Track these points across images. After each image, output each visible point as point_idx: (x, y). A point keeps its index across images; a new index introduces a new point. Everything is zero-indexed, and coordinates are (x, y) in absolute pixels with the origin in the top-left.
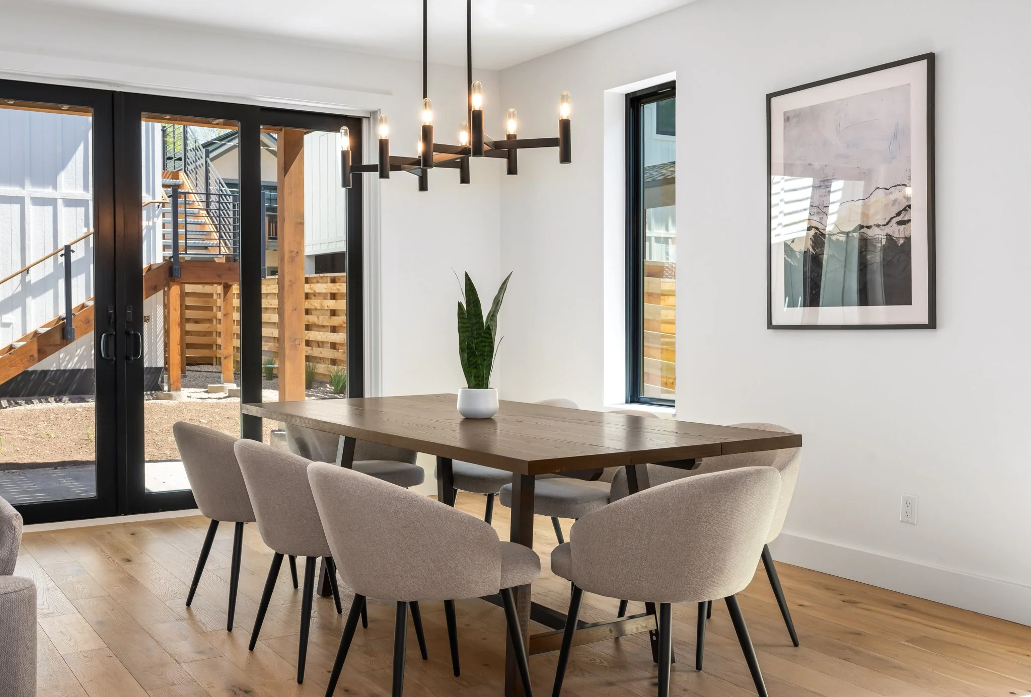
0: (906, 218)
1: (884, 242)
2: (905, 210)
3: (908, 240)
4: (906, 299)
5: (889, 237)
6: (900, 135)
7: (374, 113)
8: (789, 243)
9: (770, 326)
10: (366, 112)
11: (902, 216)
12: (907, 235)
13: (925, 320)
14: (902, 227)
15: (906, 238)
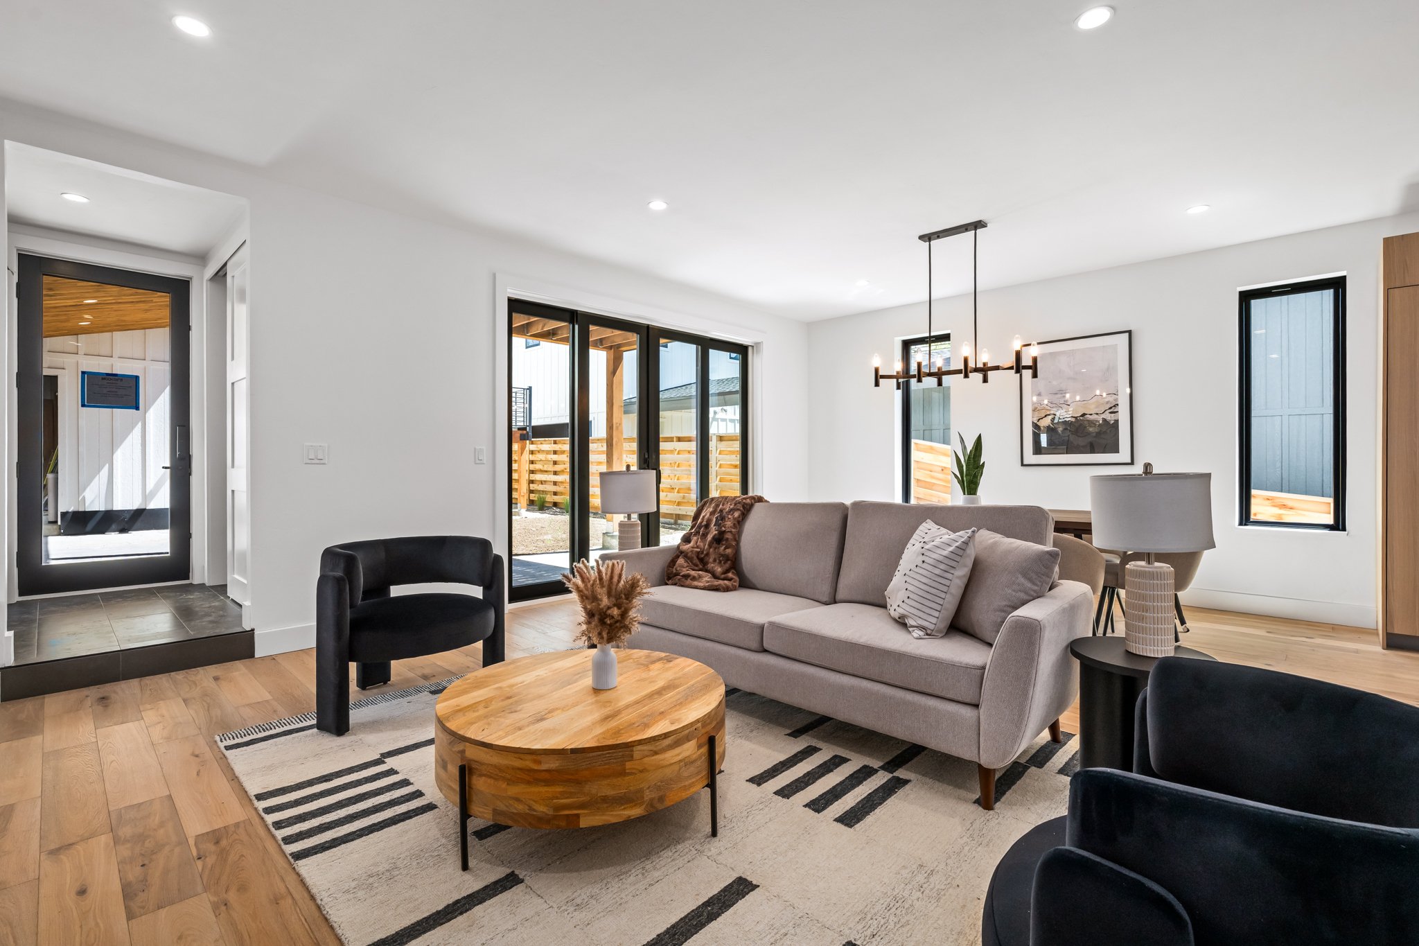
0: (1115, 410)
1: (1101, 422)
2: (1114, 406)
3: (1117, 422)
4: (1115, 449)
5: (1104, 420)
6: (1110, 371)
7: (758, 344)
8: (1035, 422)
9: (1023, 465)
10: (752, 342)
11: (1113, 409)
12: (1116, 419)
13: (1129, 461)
14: (1113, 415)
15: (1115, 420)
